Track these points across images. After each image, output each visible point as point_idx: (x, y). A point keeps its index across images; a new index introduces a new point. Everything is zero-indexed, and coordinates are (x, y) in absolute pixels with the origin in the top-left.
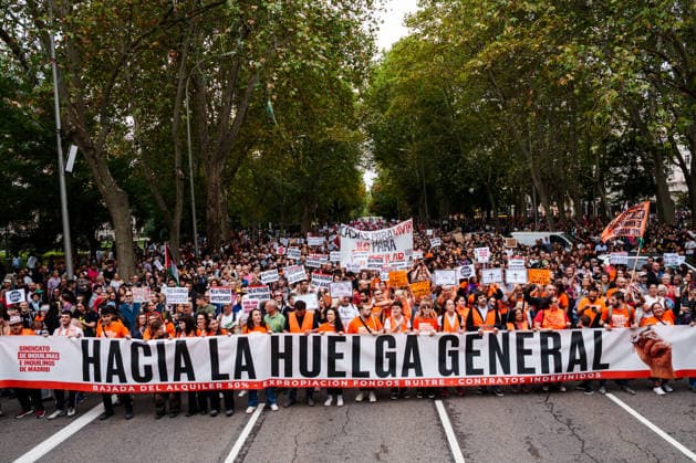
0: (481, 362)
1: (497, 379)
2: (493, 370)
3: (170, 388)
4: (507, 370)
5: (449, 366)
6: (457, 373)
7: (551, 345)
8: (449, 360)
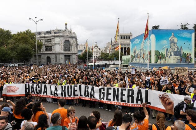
0: (111, 97)
1: (114, 102)
2: (114, 100)
3: (42, 96)
4: (118, 100)
5: (102, 97)
6: (104, 99)
7: (130, 94)
8: (102, 95)
